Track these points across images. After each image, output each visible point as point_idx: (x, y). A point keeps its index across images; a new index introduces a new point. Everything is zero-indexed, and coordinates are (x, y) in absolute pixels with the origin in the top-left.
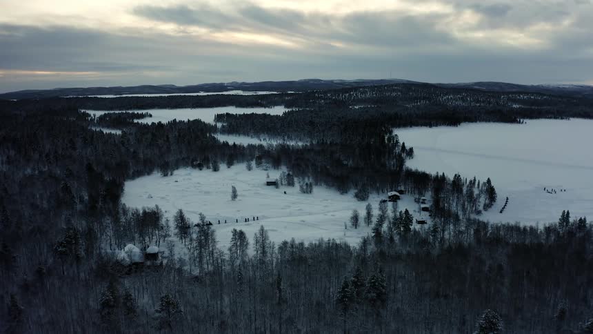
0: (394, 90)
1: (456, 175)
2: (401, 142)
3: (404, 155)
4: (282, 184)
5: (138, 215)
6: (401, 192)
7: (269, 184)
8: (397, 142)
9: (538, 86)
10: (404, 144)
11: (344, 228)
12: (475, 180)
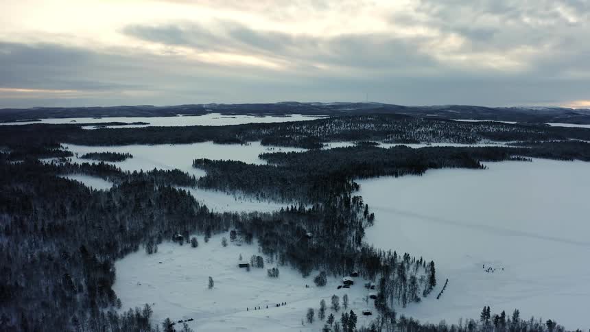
0: (368, 122)
1: (406, 254)
2: (365, 203)
3: (365, 222)
4: (252, 265)
5: (132, 316)
6: (355, 275)
7: (241, 266)
8: (361, 203)
9: (512, 108)
10: (367, 205)
11: (301, 323)
12: (421, 260)
